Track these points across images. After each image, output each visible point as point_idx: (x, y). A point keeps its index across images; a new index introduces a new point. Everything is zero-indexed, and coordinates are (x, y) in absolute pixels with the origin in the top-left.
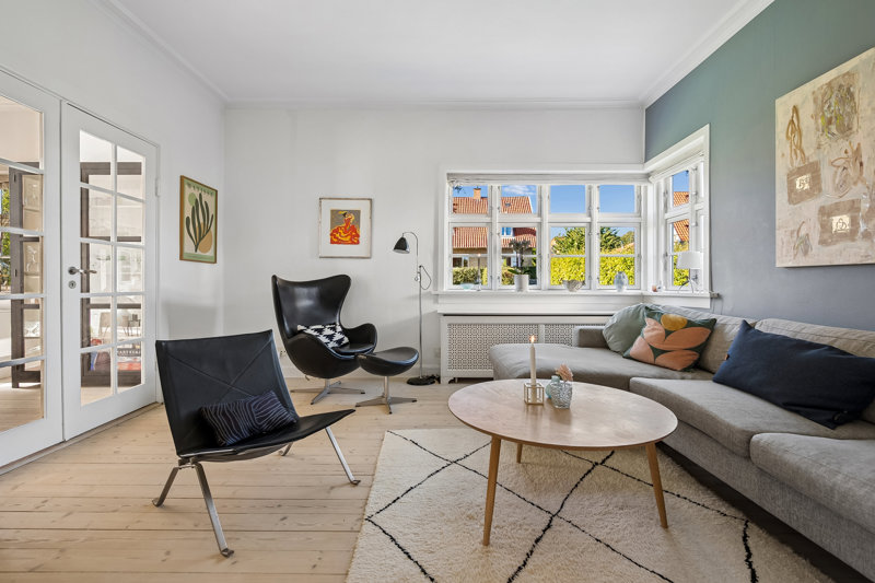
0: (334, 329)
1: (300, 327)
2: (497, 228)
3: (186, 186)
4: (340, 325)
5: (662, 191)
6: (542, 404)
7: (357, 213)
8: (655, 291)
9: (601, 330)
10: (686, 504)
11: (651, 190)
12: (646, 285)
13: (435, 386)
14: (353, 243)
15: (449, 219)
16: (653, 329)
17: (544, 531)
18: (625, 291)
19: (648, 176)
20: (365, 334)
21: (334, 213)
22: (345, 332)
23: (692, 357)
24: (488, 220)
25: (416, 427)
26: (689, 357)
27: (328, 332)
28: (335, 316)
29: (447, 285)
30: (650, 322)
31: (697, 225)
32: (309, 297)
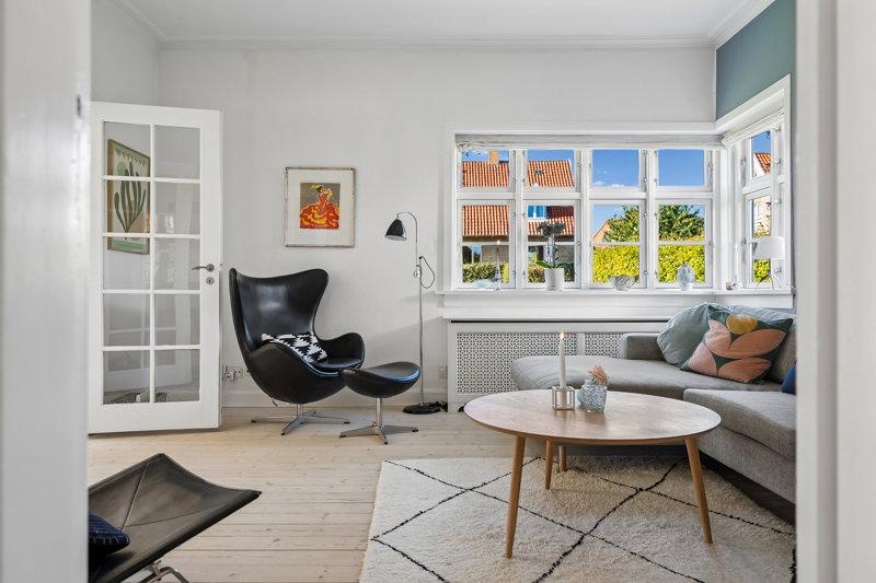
0: (308, 340)
1: (265, 337)
2: (522, 208)
3: (115, 153)
4: (315, 335)
5: (739, 157)
6: (573, 410)
7: (336, 188)
8: (729, 289)
9: (656, 338)
10: (737, 524)
11: (725, 156)
12: (719, 281)
13: (441, 415)
14: (330, 227)
15: (458, 195)
16: (718, 334)
17: (574, 547)
18: (691, 289)
19: (721, 137)
20: (349, 346)
21: (305, 186)
22: (321, 343)
23: (762, 366)
24: (510, 195)
25: (420, 458)
26: (759, 366)
27: (300, 343)
28: (307, 323)
29: (456, 283)
30: (714, 325)
31: (780, 202)
32: (275, 299)
